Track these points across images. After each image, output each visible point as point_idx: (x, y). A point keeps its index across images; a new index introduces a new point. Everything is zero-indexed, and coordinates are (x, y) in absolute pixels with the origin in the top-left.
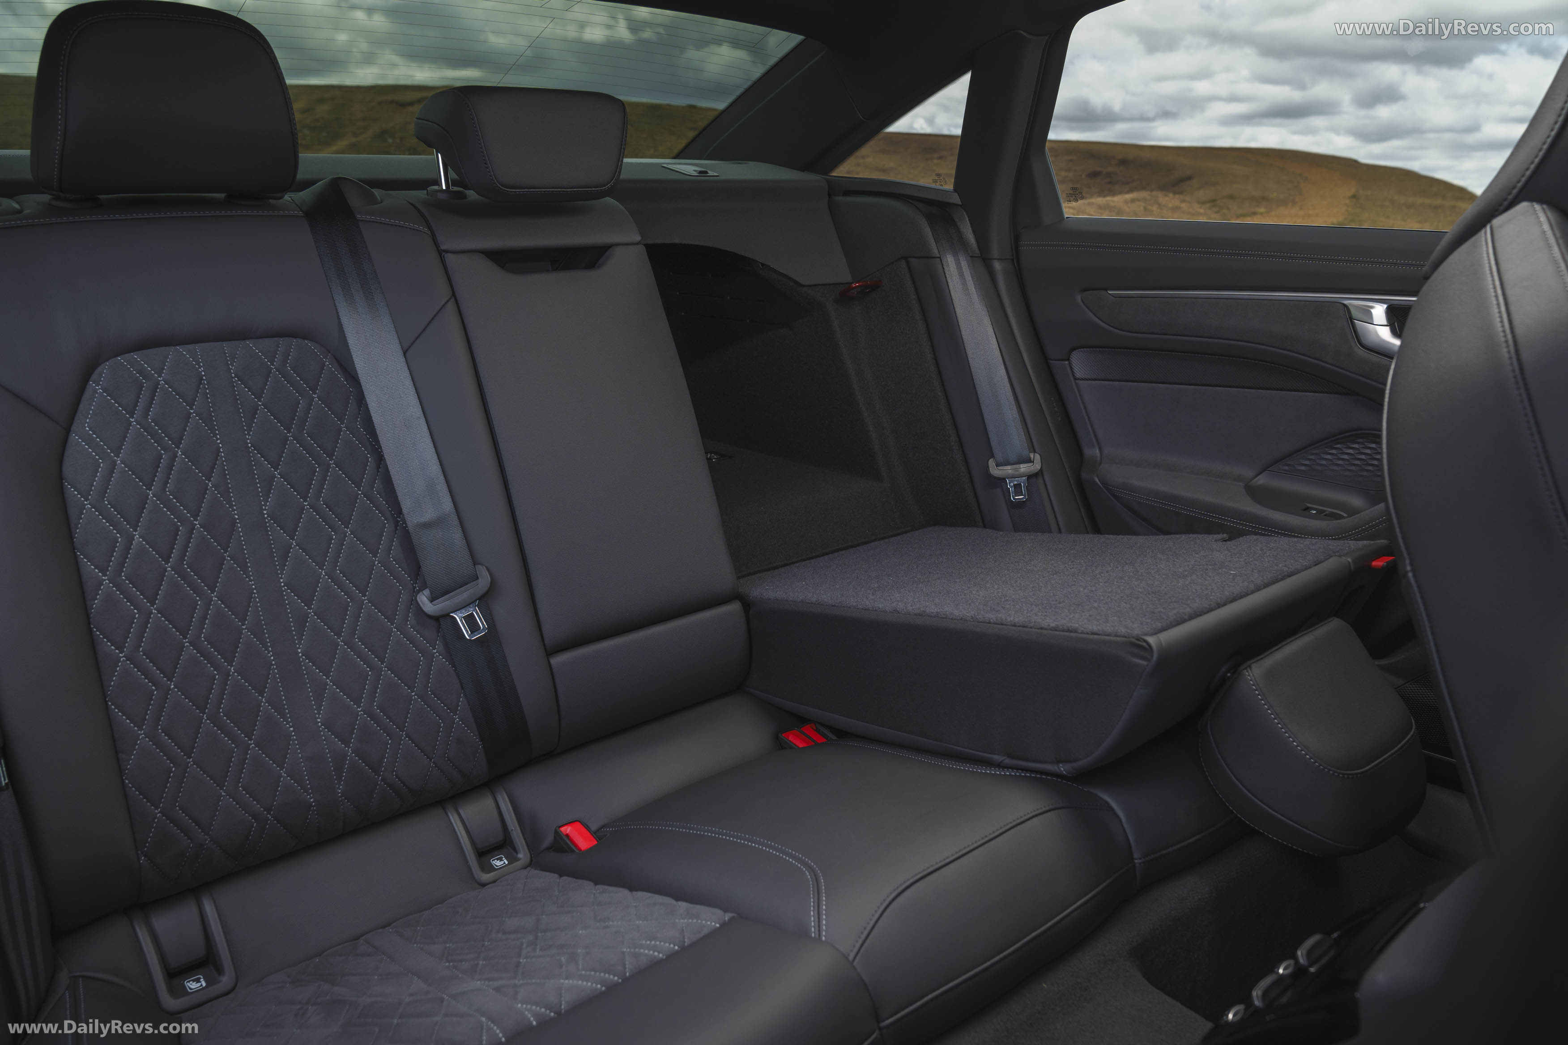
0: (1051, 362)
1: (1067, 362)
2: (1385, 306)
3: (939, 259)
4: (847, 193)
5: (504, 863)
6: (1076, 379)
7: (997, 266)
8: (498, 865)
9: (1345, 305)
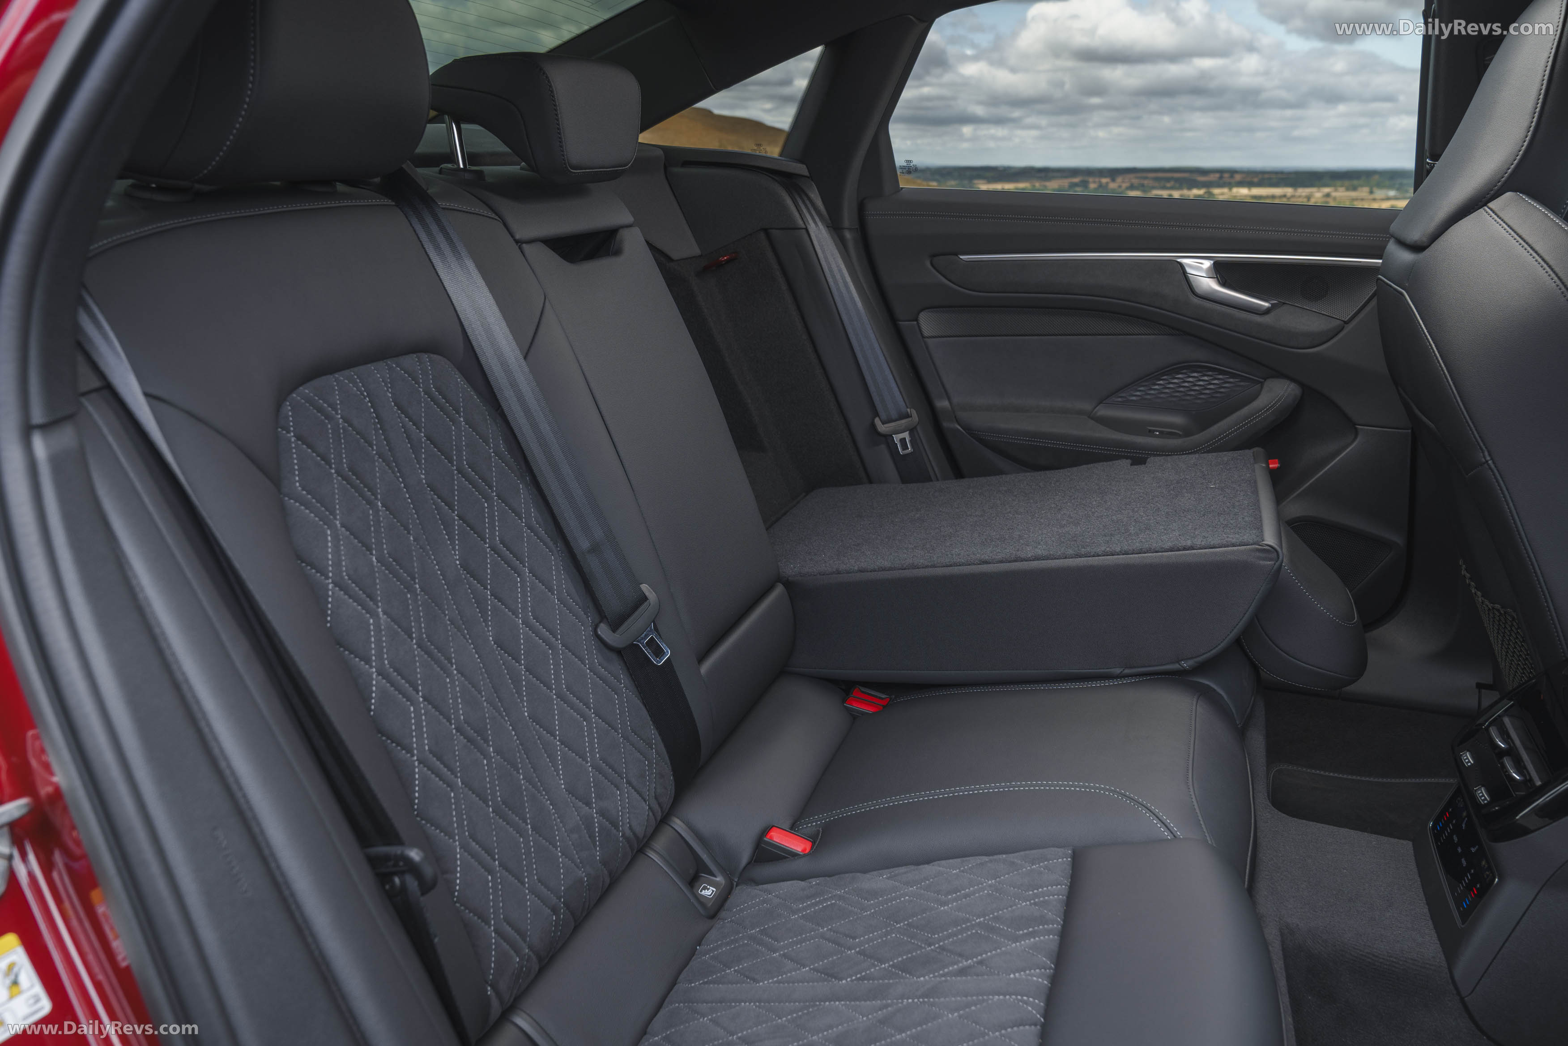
0: (901, 323)
1: (915, 323)
2: (1212, 262)
3: (804, 230)
4: (686, 164)
5: (713, 891)
6: (923, 337)
7: (848, 235)
8: (710, 894)
9: (1181, 264)
